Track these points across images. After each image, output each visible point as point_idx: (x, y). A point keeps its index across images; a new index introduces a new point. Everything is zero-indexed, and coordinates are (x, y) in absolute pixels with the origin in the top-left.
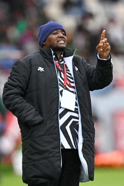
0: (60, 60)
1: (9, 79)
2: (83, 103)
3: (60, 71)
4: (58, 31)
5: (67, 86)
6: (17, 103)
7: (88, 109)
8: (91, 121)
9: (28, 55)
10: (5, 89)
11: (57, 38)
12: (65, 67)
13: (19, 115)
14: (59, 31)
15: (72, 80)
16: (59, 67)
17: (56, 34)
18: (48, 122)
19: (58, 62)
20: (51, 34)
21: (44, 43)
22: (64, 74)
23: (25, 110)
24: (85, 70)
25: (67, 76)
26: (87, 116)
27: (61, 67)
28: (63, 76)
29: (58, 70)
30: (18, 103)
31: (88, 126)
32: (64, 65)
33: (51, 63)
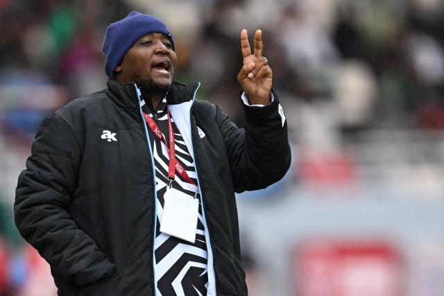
0: (159, 112)
1: (29, 163)
2: (217, 220)
3: (159, 141)
4: (154, 38)
5: (177, 179)
6: (50, 228)
7: (231, 236)
8: (237, 267)
9: (76, 100)
10: (21, 189)
11: (152, 55)
12: (171, 129)
13: (54, 258)
14: (157, 38)
15: (188, 163)
16: (156, 131)
17: (149, 44)
18: (126, 271)
19: (154, 118)
20: (135, 46)
21: (119, 69)
22: (168, 146)
23: (71, 246)
24: (224, 138)
25: (177, 152)
26: (229, 255)
27: (160, 129)
28: (165, 152)
29: (153, 136)
30: (55, 229)
31: (232, 282)
32: (170, 125)
33: (135, 121)
